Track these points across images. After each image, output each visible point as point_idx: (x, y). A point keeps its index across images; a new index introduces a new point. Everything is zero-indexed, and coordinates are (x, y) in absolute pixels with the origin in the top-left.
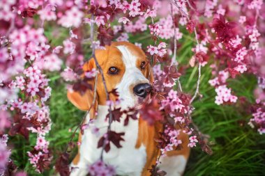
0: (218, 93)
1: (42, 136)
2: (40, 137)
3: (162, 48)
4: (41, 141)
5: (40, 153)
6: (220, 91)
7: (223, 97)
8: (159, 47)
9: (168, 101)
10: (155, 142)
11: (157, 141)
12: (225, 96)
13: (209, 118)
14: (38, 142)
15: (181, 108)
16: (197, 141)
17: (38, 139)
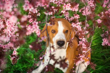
0: (104, 41)
1: (16, 50)
2: (15, 51)
3: (78, 25)
4: (15, 52)
5: (14, 57)
6: (104, 40)
7: (105, 43)
8: (77, 24)
9: (82, 42)
10: (73, 60)
11: (74, 60)
12: (106, 42)
13: (100, 47)
14: (14, 53)
15: (85, 48)
16: (90, 63)
17: (14, 51)
